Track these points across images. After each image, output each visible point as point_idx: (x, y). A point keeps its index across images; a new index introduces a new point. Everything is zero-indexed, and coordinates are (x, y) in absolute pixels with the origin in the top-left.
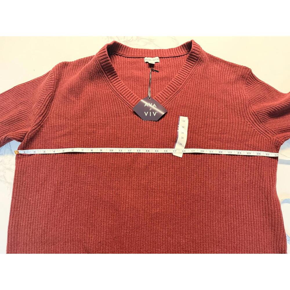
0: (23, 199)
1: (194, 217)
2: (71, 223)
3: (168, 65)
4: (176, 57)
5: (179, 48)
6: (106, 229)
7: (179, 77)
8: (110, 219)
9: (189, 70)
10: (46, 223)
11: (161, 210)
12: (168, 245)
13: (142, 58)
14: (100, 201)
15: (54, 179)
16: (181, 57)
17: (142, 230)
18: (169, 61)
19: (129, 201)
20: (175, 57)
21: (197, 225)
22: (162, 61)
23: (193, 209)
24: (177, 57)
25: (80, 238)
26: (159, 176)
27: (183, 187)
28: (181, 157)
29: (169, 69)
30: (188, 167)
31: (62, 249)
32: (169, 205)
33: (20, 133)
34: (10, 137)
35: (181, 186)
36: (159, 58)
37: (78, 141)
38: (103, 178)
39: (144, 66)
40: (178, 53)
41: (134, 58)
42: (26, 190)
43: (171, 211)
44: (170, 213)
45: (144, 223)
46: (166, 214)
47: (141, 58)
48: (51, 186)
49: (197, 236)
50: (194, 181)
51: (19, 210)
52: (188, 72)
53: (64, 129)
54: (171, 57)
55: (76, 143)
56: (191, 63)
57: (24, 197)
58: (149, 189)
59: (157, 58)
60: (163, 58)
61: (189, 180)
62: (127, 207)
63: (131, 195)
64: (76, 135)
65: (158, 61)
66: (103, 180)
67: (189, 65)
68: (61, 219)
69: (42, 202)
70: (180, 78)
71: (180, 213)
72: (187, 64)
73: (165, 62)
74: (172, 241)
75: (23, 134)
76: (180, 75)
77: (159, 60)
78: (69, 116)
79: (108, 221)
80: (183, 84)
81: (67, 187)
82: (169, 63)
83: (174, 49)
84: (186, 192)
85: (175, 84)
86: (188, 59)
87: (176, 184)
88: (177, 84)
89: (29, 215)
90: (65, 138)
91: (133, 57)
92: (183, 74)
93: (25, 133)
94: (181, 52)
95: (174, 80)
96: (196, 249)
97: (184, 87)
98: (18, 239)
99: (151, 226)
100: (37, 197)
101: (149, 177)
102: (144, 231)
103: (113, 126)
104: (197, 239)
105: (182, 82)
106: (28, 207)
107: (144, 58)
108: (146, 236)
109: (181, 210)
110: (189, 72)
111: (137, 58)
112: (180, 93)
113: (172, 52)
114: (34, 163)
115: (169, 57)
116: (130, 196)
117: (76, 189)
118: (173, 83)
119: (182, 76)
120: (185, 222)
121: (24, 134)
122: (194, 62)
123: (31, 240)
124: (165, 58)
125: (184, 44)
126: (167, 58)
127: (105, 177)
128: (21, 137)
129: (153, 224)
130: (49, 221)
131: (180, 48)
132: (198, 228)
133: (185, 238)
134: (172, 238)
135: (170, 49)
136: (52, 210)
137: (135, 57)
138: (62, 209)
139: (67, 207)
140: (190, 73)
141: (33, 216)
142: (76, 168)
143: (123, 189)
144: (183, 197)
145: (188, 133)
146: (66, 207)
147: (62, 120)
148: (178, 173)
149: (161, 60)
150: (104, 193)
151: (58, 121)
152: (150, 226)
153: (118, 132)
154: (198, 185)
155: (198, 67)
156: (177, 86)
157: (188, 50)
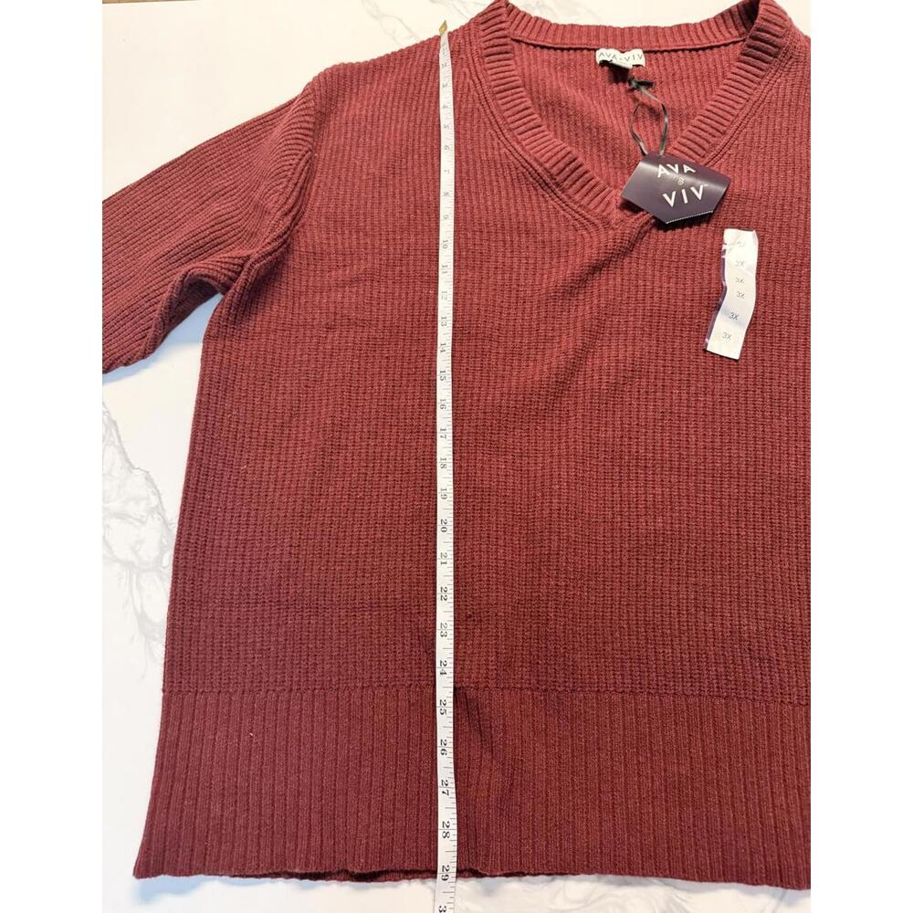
0: (224, 467)
1: (786, 552)
2: (374, 550)
3: (673, 75)
4: (701, 52)
5: (709, 25)
6: (488, 573)
7: (715, 110)
8: (501, 542)
9: (749, 91)
10: (295, 542)
11: (672, 523)
12: (697, 637)
13: (589, 50)
14: (467, 488)
15: (320, 413)
16: (715, 50)
17: (607, 583)
18: (678, 62)
19: (560, 489)
20: (697, 50)
21: (795, 575)
22: (653, 62)
23: (780, 523)
24: (704, 49)
25: (403, 597)
26: (659, 416)
27: (742, 454)
28: (737, 358)
29: (679, 89)
30: (758, 391)
31: (342, 630)
32: (696, 511)
33: (226, 263)
34: (198, 273)
35: (738, 450)
36: (644, 52)
37: (396, 302)
38: (474, 416)
39: (593, 76)
40: (708, 39)
41: (562, 49)
42: (234, 440)
43: (705, 530)
44: (703, 535)
45: (613, 562)
46: (686, 537)
47: (585, 52)
48: (310, 433)
49: (799, 614)
50: (780, 436)
51: (211, 499)
52: (746, 96)
53: (352, 265)
54: (683, 50)
55: (389, 308)
56: (754, 66)
57: (226, 462)
58: (626, 457)
59: (639, 52)
60: (655, 52)
61: (764, 431)
62: (555, 506)
63: (568, 472)
64: (390, 282)
65: (642, 62)
66: (474, 424)
67: (749, 74)
68: (342, 535)
69: (284, 481)
70: (720, 112)
71: (736, 537)
72: (743, 73)
73: (665, 65)
74: (711, 625)
75: (234, 265)
76: (721, 106)
77: (643, 58)
78: (368, 223)
79: (494, 550)
80: (730, 132)
81: (361, 438)
82: (676, 67)
83: (695, 25)
84: (755, 472)
85: (702, 132)
86: (745, 55)
87: (719, 444)
88: (710, 134)
89: (240, 516)
90: (354, 290)
91: (559, 46)
92: (731, 103)
93: (241, 261)
94: (718, 34)
95: (701, 121)
96: (795, 655)
97: (736, 142)
98: (205, 587)
99: (637, 574)
100: (267, 464)
101: (626, 420)
102: (612, 589)
103: (508, 262)
104: (799, 622)
105: (729, 127)
106: (239, 492)
107: (595, 50)
108: (620, 604)
109: (738, 528)
110: (751, 95)
111: (571, 52)
112: (723, 160)
113: (686, 36)
114: (261, 361)
115: (676, 51)
116: (564, 475)
117: (389, 446)
118: (698, 131)
119: (728, 109)
120: (756, 565)
121: (239, 265)
122: (767, 63)
123: (244, 593)
124: (665, 53)
125: (730, 11)
126: (669, 51)
127: (481, 416)
128: (230, 273)
129: (644, 569)
130: (303, 537)
131: (713, 24)
132: (801, 588)
133: (757, 619)
134: (713, 615)
135: (679, 26)
136: (313, 504)
137: (565, 46)
138: (346, 504)
139: (360, 499)
140: (755, 99)
141: (252, 521)
142: (391, 384)
143: (538, 455)
144: (746, 486)
145: (757, 284)
146: (357, 499)
147: (346, 236)
148: (726, 409)
149: (648, 60)
150: (479, 465)
151: (336, 239)
152: (634, 572)
153: (522, 282)
154: (796, 447)
155: (779, 80)
156: (712, 140)
157: (743, 30)
